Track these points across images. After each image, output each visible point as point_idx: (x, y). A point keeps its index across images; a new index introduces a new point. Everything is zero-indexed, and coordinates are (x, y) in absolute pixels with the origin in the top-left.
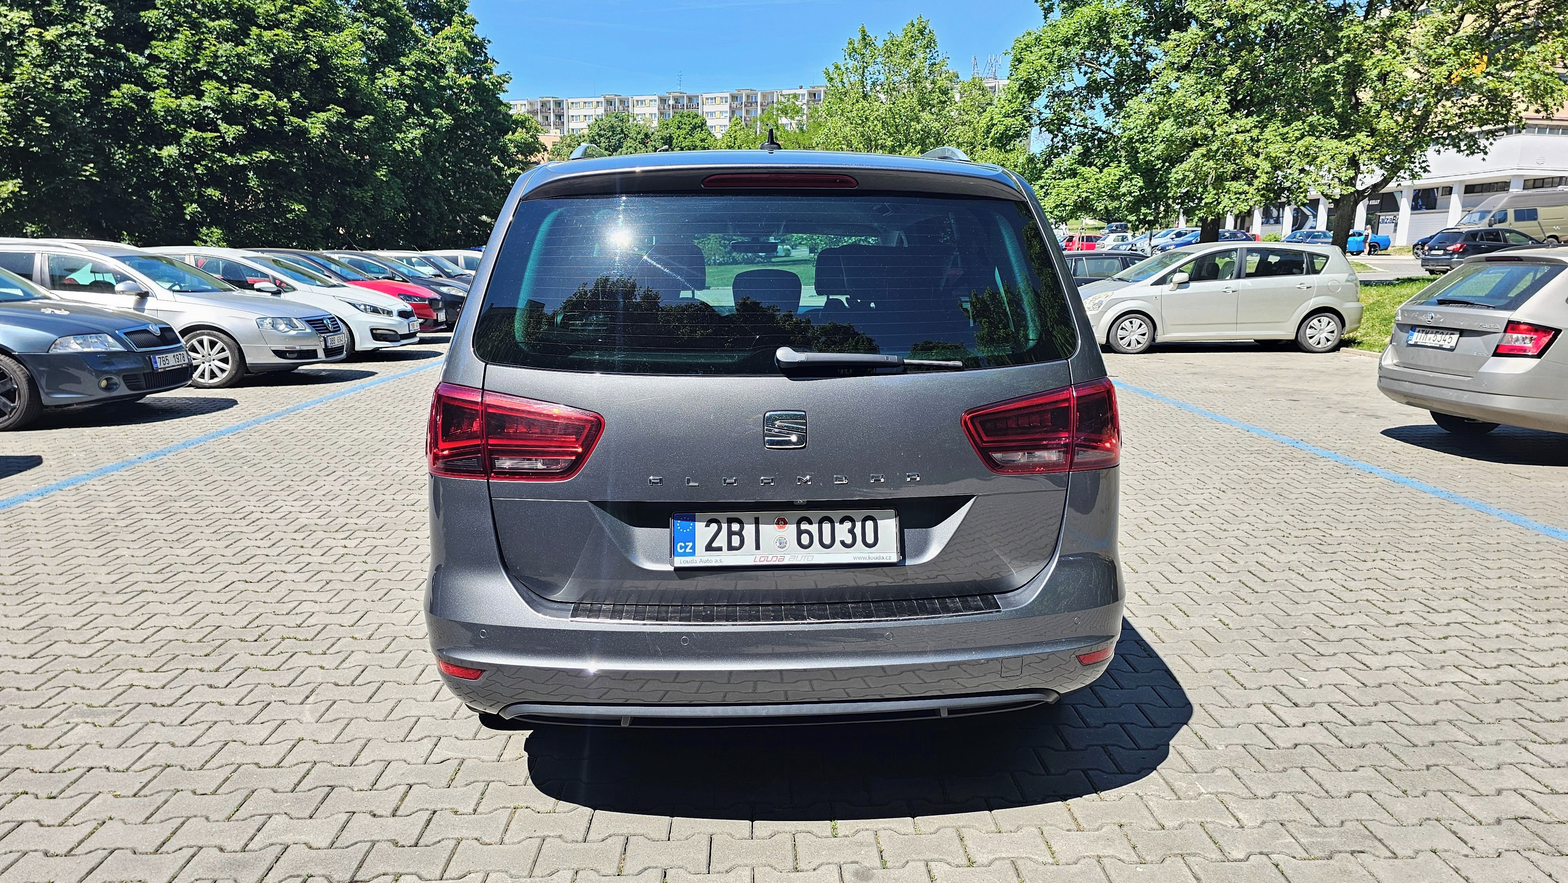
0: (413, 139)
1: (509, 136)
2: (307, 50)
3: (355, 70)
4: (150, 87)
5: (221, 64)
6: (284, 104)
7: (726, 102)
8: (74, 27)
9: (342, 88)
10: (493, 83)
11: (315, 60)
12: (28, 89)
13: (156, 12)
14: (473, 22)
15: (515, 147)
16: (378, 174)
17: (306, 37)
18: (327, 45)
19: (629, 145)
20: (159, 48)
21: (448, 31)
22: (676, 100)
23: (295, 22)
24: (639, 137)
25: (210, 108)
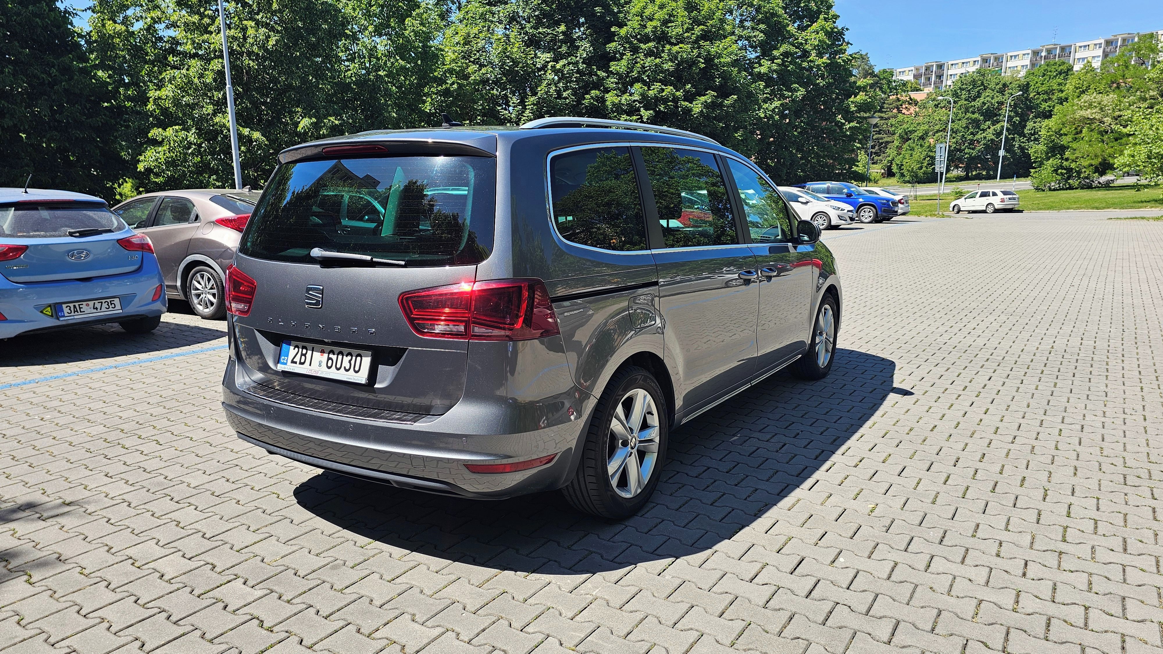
0: (775, 108)
1: (852, 99)
2: (699, 56)
3: (728, 65)
4: (606, 90)
5: (646, 71)
6: (680, 93)
7: (1100, 47)
8: (571, 59)
9: (718, 78)
10: (843, 61)
11: (703, 61)
12: (544, 99)
13: (614, 44)
14: (836, 17)
15: (855, 106)
16: (736, 135)
17: (699, 47)
18: (713, 50)
19: (987, 94)
20: (614, 66)
21: (815, 26)
22: (1049, 51)
23: (694, 37)
24: (998, 87)
25: (637, 101)
